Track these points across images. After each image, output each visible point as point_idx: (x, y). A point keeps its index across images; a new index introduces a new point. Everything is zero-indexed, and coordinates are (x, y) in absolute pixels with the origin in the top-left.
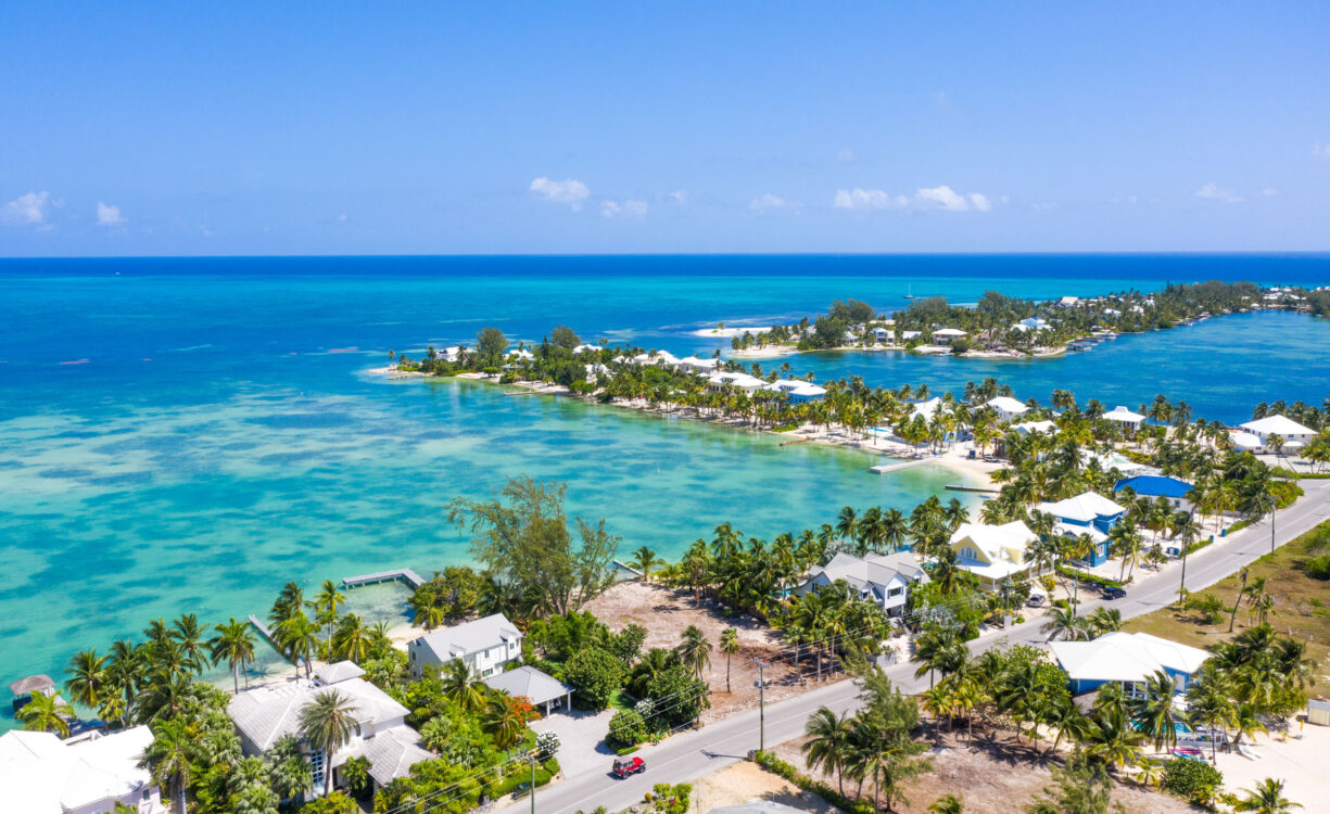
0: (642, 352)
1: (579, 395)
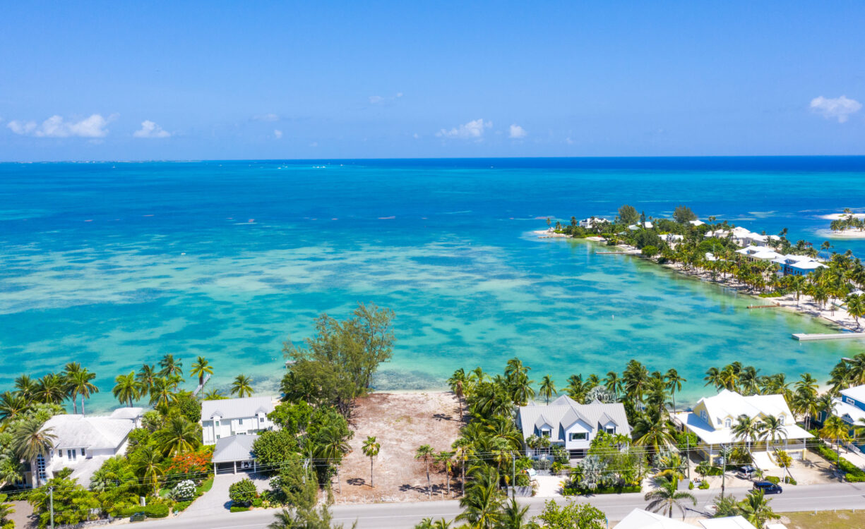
0: (720, 228)
1: (646, 256)
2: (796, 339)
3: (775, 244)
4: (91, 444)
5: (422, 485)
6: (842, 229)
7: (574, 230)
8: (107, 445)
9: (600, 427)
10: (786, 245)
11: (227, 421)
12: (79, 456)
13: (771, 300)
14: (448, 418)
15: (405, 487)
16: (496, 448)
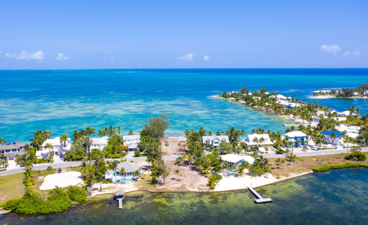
0: (273, 95)
1: (247, 104)
2: (284, 126)
3: (289, 100)
4: (100, 143)
5: (179, 154)
6: (317, 96)
7: (225, 96)
8: (103, 143)
9: (222, 141)
10: (293, 100)
11: (129, 141)
12: (97, 146)
13: (282, 116)
14: (184, 142)
15: (174, 154)
16: (196, 144)
